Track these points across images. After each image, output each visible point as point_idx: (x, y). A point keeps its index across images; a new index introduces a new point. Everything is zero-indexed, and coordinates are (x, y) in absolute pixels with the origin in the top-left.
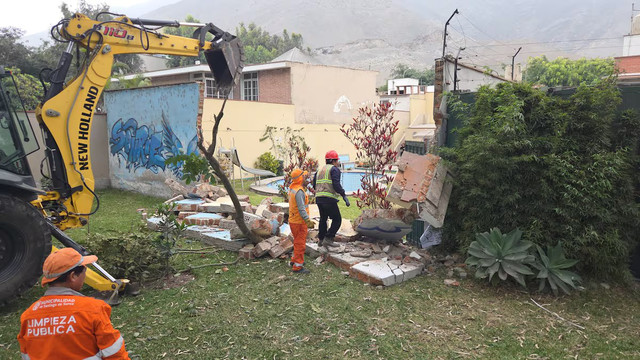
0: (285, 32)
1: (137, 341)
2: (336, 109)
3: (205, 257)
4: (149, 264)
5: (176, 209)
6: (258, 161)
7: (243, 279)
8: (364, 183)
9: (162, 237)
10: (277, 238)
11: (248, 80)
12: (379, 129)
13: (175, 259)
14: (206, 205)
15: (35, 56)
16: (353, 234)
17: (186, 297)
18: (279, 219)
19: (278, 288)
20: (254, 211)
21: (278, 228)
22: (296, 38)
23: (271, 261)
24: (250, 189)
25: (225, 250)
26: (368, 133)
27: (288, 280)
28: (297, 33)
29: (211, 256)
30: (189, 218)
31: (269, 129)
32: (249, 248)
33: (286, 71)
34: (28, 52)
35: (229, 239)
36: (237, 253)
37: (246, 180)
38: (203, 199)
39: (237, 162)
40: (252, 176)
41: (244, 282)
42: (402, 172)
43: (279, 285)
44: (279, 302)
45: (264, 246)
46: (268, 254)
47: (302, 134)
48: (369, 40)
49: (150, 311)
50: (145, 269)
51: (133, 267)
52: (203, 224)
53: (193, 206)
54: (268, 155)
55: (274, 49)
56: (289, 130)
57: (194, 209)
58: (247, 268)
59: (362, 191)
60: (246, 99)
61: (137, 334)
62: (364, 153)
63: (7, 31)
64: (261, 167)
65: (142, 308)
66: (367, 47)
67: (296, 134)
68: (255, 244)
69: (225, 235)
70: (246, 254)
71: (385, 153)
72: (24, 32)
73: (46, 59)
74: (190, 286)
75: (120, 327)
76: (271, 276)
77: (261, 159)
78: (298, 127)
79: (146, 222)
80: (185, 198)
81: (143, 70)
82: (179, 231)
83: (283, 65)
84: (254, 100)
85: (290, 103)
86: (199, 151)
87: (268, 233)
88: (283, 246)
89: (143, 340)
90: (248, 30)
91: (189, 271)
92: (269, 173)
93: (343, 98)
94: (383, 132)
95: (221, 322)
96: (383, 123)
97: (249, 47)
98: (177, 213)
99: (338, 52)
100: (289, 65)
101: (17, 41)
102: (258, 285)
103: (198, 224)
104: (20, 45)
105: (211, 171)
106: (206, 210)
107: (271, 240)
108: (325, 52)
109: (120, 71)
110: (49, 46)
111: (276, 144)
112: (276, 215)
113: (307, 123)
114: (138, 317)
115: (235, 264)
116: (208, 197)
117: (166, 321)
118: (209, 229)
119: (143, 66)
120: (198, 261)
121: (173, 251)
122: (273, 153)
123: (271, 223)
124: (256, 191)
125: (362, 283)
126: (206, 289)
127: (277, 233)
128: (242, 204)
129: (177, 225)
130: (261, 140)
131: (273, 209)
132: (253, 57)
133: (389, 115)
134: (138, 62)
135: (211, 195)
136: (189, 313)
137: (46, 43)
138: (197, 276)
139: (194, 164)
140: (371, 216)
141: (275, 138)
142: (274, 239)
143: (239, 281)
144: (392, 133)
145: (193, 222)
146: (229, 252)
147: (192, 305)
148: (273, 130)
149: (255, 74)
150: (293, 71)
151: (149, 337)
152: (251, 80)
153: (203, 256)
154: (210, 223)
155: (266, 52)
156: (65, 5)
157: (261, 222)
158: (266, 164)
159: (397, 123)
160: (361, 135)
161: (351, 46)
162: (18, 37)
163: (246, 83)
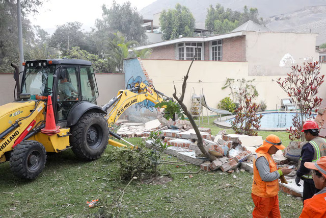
0: (245, 7)
1: (137, 212)
2: (282, 64)
3: (180, 167)
4: (145, 168)
5: (162, 135)
6: (220, 103)
7: (202, 183)
8: (295, 122)
9: (153, 153)
10: (226, 158)
11: (214, 46)
12: (308, 82)
13: (161, 167)
14: (182, 133)
15: (87, 38)
16: (284, 159)
17: (165, 191)
18: (229, 145)
19: (224, 191)
20: (213, 139)
21: (228, 152)
22: (254, 11)
23: (221, 174)
24: (214, 124)
25: (192, 164)
26: (299, 84)
27: (232, 187)
28: (254, 8)
29: (183, 167)
30: (171, 141)
31: (229, 80)
32: (207, 164)
33: (242, 38)
34: (84, 36)
35: (194, 157)
36: (199, 166)
37: (211, 117)
38: (180, 129)
39: (204, 104)
40: (215, 114)
41: (202, 185)
42: (321, 115)
43: (225, 189)
44: (224, 200)
45: (217, 163)
46: (220, 169)
47: (254, 84)
48: (315, 7)
49: (144, 196)
50: (143, 171)
51: (136, 170)
52: (179, 146)
53: (174, 134)
54: (228, 99)
55: (236, 21)
56: (243, 81)
57: (174, 136)
58: (205, 177)
59: (294, 128)
60: (213, 60)
61: (137, 208)
62: (295, 99)
63: (73, 24)
64: (223, 108)
65: (141, 194)
66: (313, 12)
67: (249, 84)
68: (211, 161)
69: (192, 154)
70: (205, 167)
71: (312, 100)
72: (82, 24)
73: (93, 39)
74: (168, 185)
75: (128, 203)
76: (221, 183)
77: (223, 102)
78: (251, 78)
79: (145, 142)
80: (169, 128)
81: (148, 43)
82: (163, 149)
83: (240, 34)
84: (219, 60)
85: (245, 61)
86: (175, 100)
87: (221, 154)
88: (230, 164)
89: (140, 212)
90: (215, 9)
91: (168, 176)
92: (227, 112)
93: (287, 55)
94: (311, 84)
95: (185, 208)
96: (311, 77)
97: (218, 21)
98: (163, 138)
99: (288, 18)
100: (245, 34)
101: (79, 30)
102: (211, 188)
103: (176, 146)
104: (80, 32)
105: (182, 112)
106: (181, 137)
107: (222, 159)
108: (277, 19)
109: (134, 44)
110: (95, 31)
111: (234, 91)
112: (227, 143)
113: (258, 75)
114: (138, 199)
115: (198, 173)
116: (183, 128)
117: (153, 203)
118: (182, 149)
119: (148, 40)
120: (174, 170)
121: (158, 162)
122: (231, 98)
123: (223, 148)
124: (218, 125)
125: (286, 194)
126: (178, 187)
127: (227, 155)
128: (202, 133)
129: (162, 145)
130: (223, 88)
131: (225, 138)
132: (221, 28)
133: (316, 71)
134: (145, 37)
135: (185, 127)
136: (167, 200)
137: (93, 30)
138: (173, 179)
139: (171, 108)
140: (295, 147)
141: (233, 87)
142: (224, 159)
143: (199, 185)
144: (319, 84)
145: (173, 144)
146: (194, 165)
147: (168, 196)
148: (231, 81)
149: (220, 42)
150: (247, 38)
151: (143, 211)
152: (217, 46)
153: (178, 167)
154: (184, 145)
155: (231, 23)
156: (104, 5)
157: (216, 146)
158: (225, 105)
159: (323, 77)
160: (293, 86)
161: (299, 12)
162: (79, 28)
163: (213, 48)
